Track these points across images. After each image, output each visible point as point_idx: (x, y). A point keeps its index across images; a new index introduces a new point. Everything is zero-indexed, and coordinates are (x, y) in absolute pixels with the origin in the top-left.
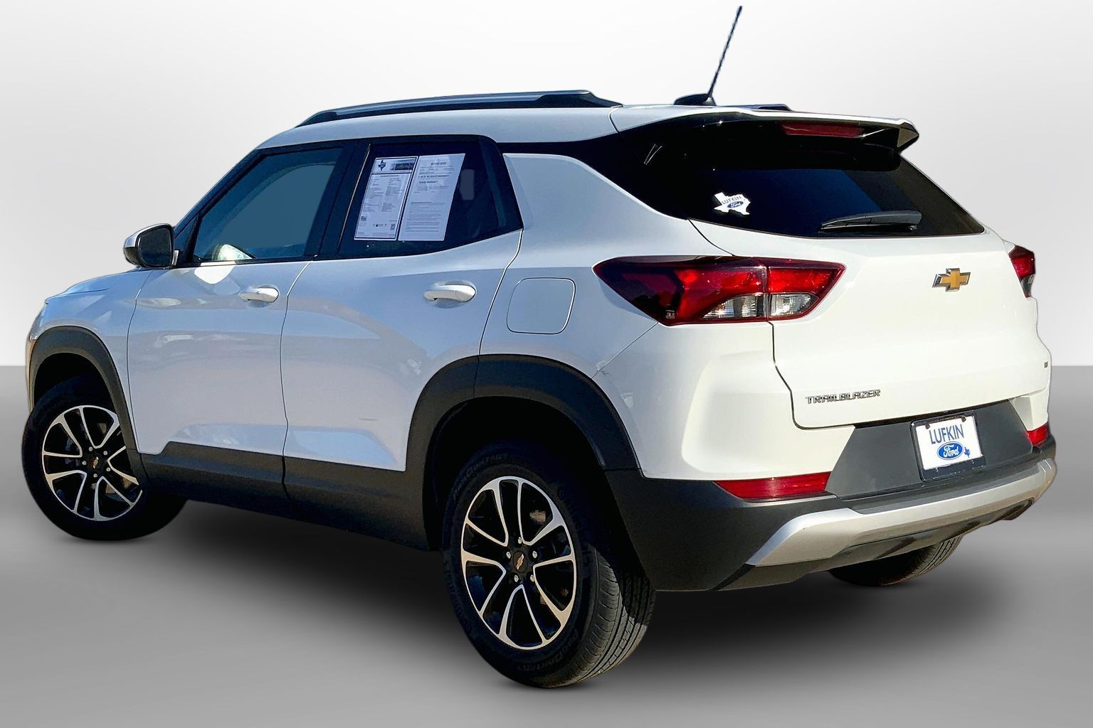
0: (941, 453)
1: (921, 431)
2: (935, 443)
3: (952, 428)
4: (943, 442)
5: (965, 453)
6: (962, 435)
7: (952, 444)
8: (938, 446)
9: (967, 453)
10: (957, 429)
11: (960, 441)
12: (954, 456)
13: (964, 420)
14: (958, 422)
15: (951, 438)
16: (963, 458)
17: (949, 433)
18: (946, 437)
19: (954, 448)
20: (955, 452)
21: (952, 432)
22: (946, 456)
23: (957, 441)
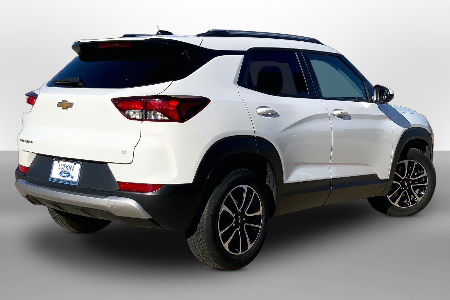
0: (61, 173)
1: (56, 163)
2: (60, 169)
3: (69, 166)
4: (63, 170)
5: (71, 178)
6: (73, 170)
7: (66, 172)
8: (60, 170)
9: (72, 177)
10: (71, 167)
11: (71, 172)
12: (65, 177)
13: (75, 164)
14: (72, 164)
15: (67, 169)
16: (69, 179)
17: (67, 167)
18: (65, 168)
19: (66, 174)
20: (66, 175)
21: (68, 168)
22: (62, 175)
23: (69, 171)
